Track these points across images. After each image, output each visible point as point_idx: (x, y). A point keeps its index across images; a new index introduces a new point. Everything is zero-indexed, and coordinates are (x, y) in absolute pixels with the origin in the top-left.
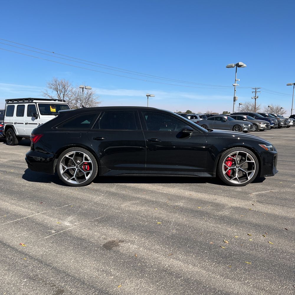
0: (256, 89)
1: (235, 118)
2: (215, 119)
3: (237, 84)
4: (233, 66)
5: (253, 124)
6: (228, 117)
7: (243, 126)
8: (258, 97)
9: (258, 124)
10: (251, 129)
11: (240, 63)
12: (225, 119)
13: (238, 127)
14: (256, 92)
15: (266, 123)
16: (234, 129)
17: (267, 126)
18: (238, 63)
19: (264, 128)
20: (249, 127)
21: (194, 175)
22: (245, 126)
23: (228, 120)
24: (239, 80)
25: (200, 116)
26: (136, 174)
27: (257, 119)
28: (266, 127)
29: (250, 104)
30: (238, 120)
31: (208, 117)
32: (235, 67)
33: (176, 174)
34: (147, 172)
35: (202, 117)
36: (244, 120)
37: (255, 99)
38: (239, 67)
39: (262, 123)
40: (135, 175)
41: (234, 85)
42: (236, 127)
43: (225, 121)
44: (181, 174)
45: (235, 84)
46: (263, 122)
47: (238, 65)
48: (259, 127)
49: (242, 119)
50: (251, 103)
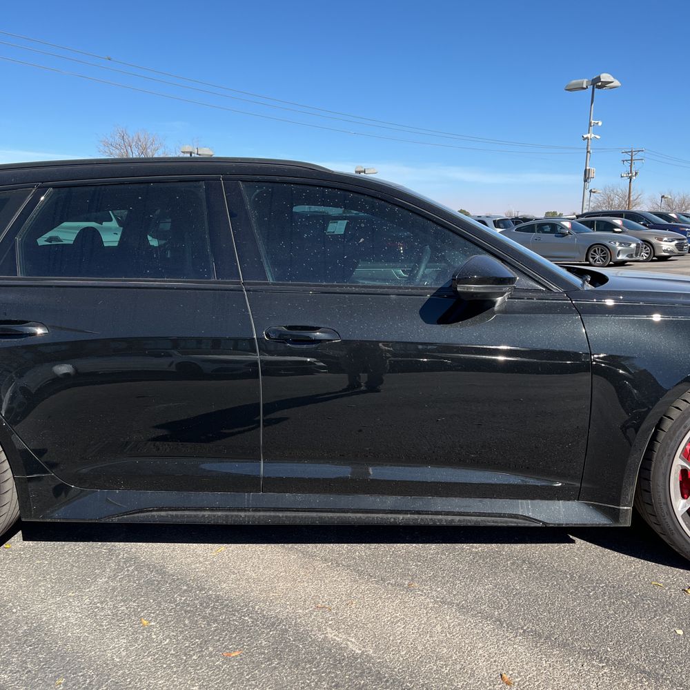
0: (631, 152)
1: (590, 225)
2: (536, 228)
3: (593, 136)
4: (585, 86)
5: (643, 241)
6: (572, 224)
7: (615, 249)
8: (636, 173)
9: (654, 241)
10: (636, 255)
11: (605, 77)
12: (563, 227)
13: (602, 251)
14: (631, 160)
15: (678, 239)
16: (590, 256)
17: (680, 246)
18: (599, 78)
19: (671, 251)
20: (632, 250)
21: (516, 516)
22: (620, 248)
23: (572, 232)
24: (600, 124)
25: (494, 221)
26: (212, 509)
27: (651, 228)
28: (676, 251)
29: (615, 191)
30: (597, 230)
31: (516, 223)
32: (590, 87)
33: (418, 513)
34: (272, 498)
35: (501, 225)
36: (616, 230)
37: (631, 178)
38: (599, 87)
39: (665, 239)
40: (207, 513)
41: (585, 136)
42: (595, 251)
43: (564, 235)
44: (446, 509)
45: (589, 135)
46: (667, 235)
47: (597, 84)
48: (657, 250)
49: (610, 227)
50: (618, 190)
